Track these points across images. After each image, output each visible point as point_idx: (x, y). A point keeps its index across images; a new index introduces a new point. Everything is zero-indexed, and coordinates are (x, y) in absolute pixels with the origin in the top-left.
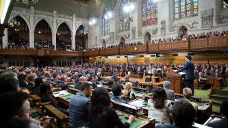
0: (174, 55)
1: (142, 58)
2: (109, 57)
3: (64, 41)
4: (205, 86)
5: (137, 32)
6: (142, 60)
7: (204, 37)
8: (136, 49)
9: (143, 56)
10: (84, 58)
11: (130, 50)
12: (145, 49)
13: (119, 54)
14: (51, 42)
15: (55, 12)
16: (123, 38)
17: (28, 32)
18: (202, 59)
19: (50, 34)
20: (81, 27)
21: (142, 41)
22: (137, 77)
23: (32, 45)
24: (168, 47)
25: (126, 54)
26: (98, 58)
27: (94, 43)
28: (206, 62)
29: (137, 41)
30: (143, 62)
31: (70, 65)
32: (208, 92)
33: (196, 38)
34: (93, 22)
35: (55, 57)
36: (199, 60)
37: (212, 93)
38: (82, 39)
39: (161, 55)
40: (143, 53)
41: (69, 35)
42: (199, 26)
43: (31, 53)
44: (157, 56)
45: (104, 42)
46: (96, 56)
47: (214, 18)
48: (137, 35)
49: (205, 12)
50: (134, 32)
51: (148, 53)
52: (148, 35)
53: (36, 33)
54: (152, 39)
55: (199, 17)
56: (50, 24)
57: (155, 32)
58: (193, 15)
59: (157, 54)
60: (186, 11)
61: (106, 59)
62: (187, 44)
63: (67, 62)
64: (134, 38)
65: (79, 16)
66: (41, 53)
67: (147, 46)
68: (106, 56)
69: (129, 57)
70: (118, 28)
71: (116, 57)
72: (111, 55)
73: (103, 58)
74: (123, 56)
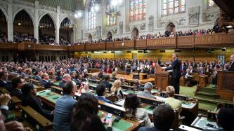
0: (161, 51)
1: (130, 54)
2: (95, 52)
3: (47, 32)
4: (191, 83)
5: (124, 27)
6: (129, 56)
7: (191, 34)
8: (123, 44)
9: (130, 52)
10: (69, 53)
11: (117, 45)
12: (132, 45)
14: (33, 35)
15: (37, 3)
16: (110, 33)
17: (6, 23)
18: (188, 56)
19: (32, 26)
20: (66, 20)
21: (130, 36)
22: (124, 74)
23: (11, 38)
24: (156, 43)
25: (113, 50)
26: (83, 54)
27: (79, 38)
28: (192, 59)
29: (124, 36)
30: (130, 58)
31: (54, 59)
32: (194, 89)
34: (78, 15)
35: (37, 52)
36: (185, 57)
37: (198, 90)
38: (67, 32)
39: (148, 51)
40: (131, 48)
41: (53, 28)
42: (186, 23)
43: (9, 47)
44: (145, 52)
45: (90, 36)
46: (82, 51)
47: (201, 15)
48: (124, 30)
49: (192, 9)
50: (121, 27)
51: (135, 49)
52: (136, 30)
53: (15, 24)
54: (140, 34)
55: (186, 14)
56: (32, 16)
57: (143, 27)
58: (180, 12)
59: (145, 50)
60: (174, 8)
61: (92, 54)
62: (175, 40)
63: (50, 57)
64: (121, 33)
65: (64, 8)
66: (22, 47)
67: (135, 41)
68: (93, 51)
69: (116, 52)
70: (105, 23)
71: (102, 52)
72: (97, 50)
73: (89, 53)
74: (110, 52)
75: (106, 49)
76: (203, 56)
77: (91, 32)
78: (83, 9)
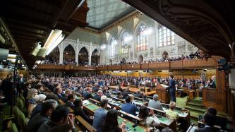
0: (159, 71)
2: (114, 71)
3: (83, 59)
6: (137, 74)
8: (133, 66)
9: (138, 71)
10: (97, 72)
11: (129, 67)
12: (139, 67)
14: (75, 60)
15: (78, 40)
16: (124, 59)
17: (59, 53)
18: (179, 75)
19: (74, 54)
20: (96, 51)
21: (138, 61)
22: (134, 87)
23: (61, 62)
24: (155, 66)
25: (126, 70)
26: (106, 72)
27: (104, 62)
28: (181, 76)
31: (87, 75)
32: (185, 99)
34: (103, 47)
35: (77, 71)
38: (96, 59)
39: (150, 71)
40: (138, 69)
41: (87, 56)
42: (176, 52)
43: (60, 68)
44: (148, 72)
45: (111, 61)
47: (186, 47)
48: (133, 57)
49: (178, 43)
51: (141, 69)
52: (141, 57)
53: (64, 53)
54: (144, 60)
55: (176, 46)
56: (74, 48)
57: (146, 55)
58: (171, 45)
59: (148, 70)
60: (167, 42)
61: (112, 73)
62: (168, 64)
64: (132, 59)
65: (95, 43)
66: (67, 68)
67: (141, 64)
68: (112, 70)
69: (128, 71)
70: (120, 52)
71: (119, 71)
72: (116, 70)
73: (110, 72)
74: (124, 71)
75: (122, 69)
76: (190, 75)
77: (112, 58)
78: (106, 43)
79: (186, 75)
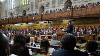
0: (60, 21)
1: (38, 24)
2: (15, 25)
5: (34, 6)
6: (38, 26)
8: (34, 18)
9: (38, 23)
11: (30, 19)
12: (40, 18)
13: (22, 22)
16: (24, 11)
18: (80, 24)
21: (38, 12)
24: (57, 16)
25: (27, 22)
26: (8, 26)
28: (83, 26)
29: (34, 13)
30: (39, 27)
33: (78, 8)
36: (78, 24)
39: (51, 22)
40: (39, 20)
44: (49, 23)
45: (11, 14)
46: (7, 24)
48: (34, 8)
50: (32, 6)
51: (42, 20)
52: (43, 8)
54: (45, 10)
57: (48, 5)
59: (49, 21)
61: (13, 26)
62: (71, 13)
64: (32, 10)
67: (42, 15)
68: (13, 24)
69: (29, 23)
70: (21, 4)
71: (20, 24)
72: (17, 23)
73: (11, 25)
74: (25, 24)
76: (92, 23)
77: (12, 11)
79: (88, 24)
